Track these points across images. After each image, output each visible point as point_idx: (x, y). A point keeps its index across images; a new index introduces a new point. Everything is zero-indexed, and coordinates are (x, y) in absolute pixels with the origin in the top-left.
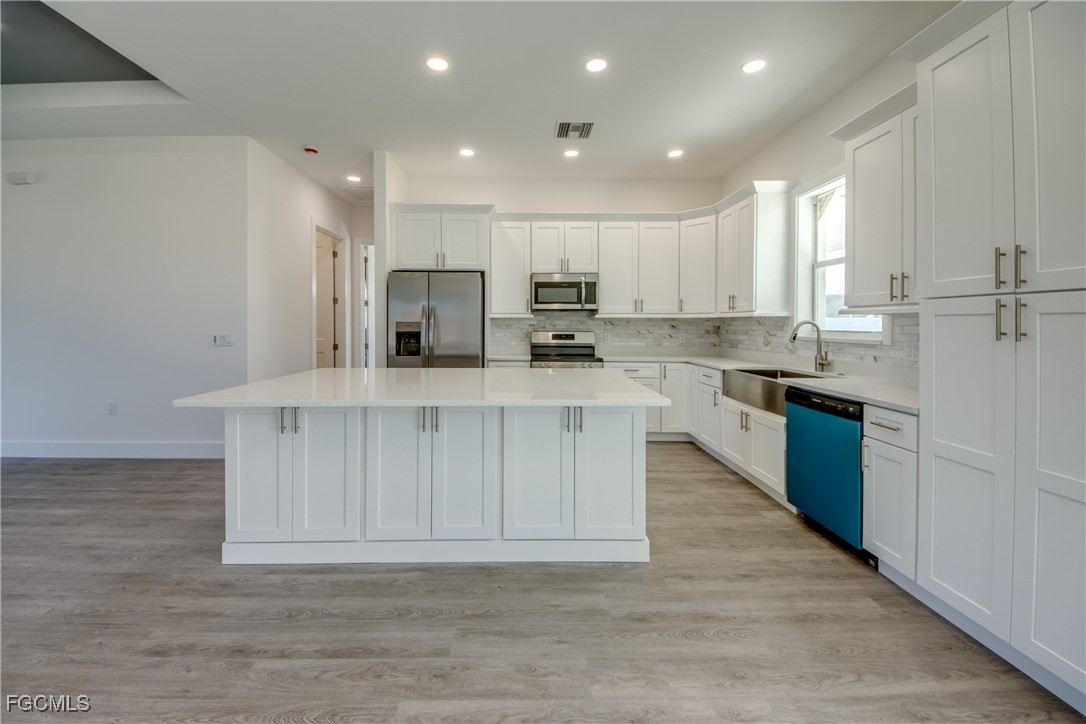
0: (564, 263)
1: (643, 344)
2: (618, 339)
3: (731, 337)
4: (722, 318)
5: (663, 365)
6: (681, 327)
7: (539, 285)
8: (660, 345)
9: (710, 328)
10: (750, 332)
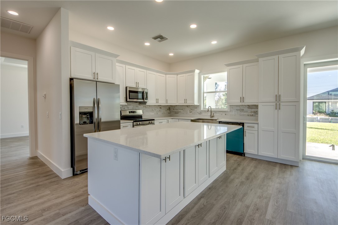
0: (137, 83)
1: (153, 114)
2: (147, 112)
3: (175, 111)
4: (171, 105)
5: (168, 120)
6: (162, 108)
7: (130, 92)
8: (157, 114)
9: (168, 108)
10: (184, 109)
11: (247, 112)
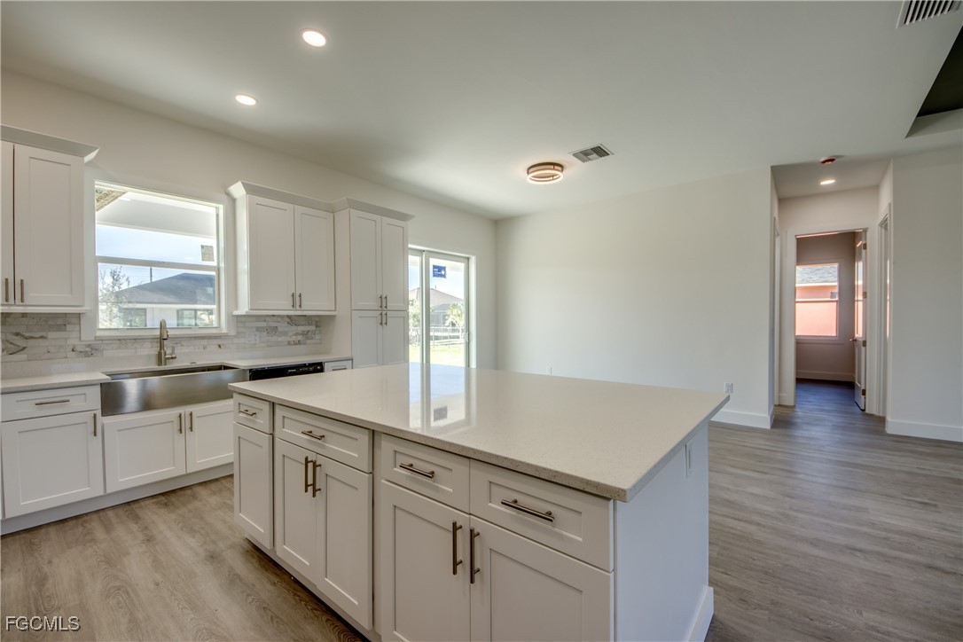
11: (285, 334)
